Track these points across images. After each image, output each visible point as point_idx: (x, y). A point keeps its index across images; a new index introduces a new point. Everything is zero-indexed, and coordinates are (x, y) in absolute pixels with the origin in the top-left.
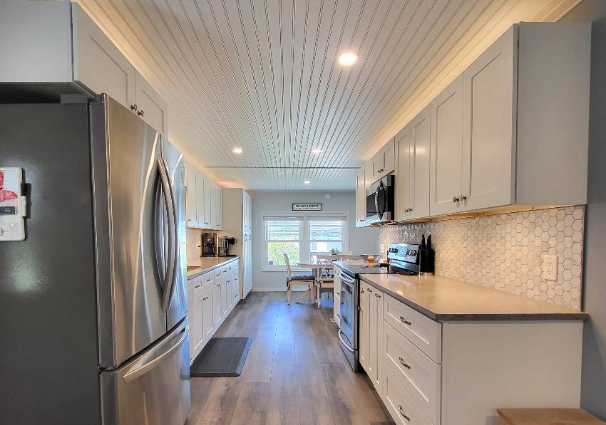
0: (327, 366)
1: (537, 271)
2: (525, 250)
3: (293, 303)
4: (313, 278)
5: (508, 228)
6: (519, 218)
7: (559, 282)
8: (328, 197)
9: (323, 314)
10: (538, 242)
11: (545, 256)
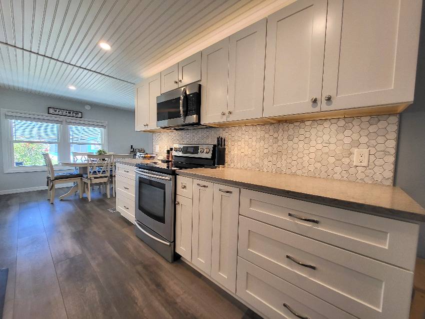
0: (139, 268)
1: (346, 161)
2: (332, 147)
3: (57, 201)
4: (80, 176)
5: (314, 131)
6: (327, 124)
7: (370, 167)
8: (88, 108)
9: (98, 206)
10: (347, 141)
11: (355, 151)
